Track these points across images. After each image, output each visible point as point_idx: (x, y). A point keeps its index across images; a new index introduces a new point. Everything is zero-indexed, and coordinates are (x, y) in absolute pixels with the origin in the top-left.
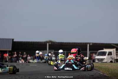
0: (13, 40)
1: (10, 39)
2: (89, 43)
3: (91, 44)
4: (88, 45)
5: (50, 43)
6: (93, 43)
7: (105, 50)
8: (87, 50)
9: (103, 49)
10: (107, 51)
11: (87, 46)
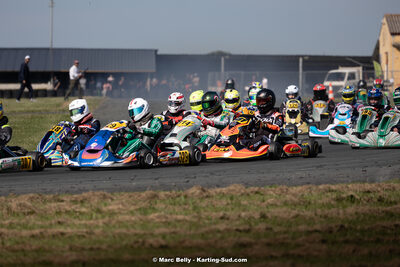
0: (156, 51)
1: (151, 50)
2: (303, 56)
3: (306, 58)
4: (301, 60)
5: (227, 57)
6: (310, 57)
7: (341, 70)
8: (298, 70)
9: (337, 68)
10: (347, 71)
11: (298, 62)
